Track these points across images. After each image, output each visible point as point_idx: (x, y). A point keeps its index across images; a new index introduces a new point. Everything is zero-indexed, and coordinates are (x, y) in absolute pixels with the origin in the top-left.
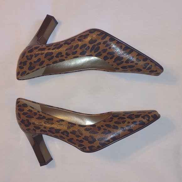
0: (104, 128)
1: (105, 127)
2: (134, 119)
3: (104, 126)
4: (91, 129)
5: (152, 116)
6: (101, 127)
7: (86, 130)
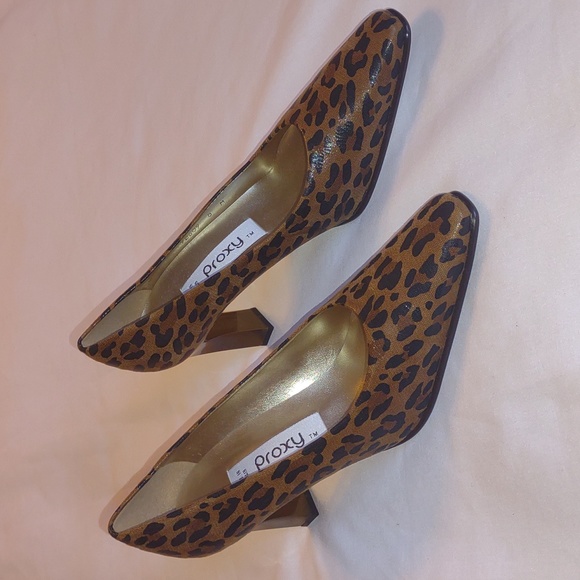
0: (391, 376)
1: (392, 372)
2: (430, 284)
3: (387, 372)
4: (367, 408)
5: (461, 232)
6: (382, 382)
7: (359, 421)
